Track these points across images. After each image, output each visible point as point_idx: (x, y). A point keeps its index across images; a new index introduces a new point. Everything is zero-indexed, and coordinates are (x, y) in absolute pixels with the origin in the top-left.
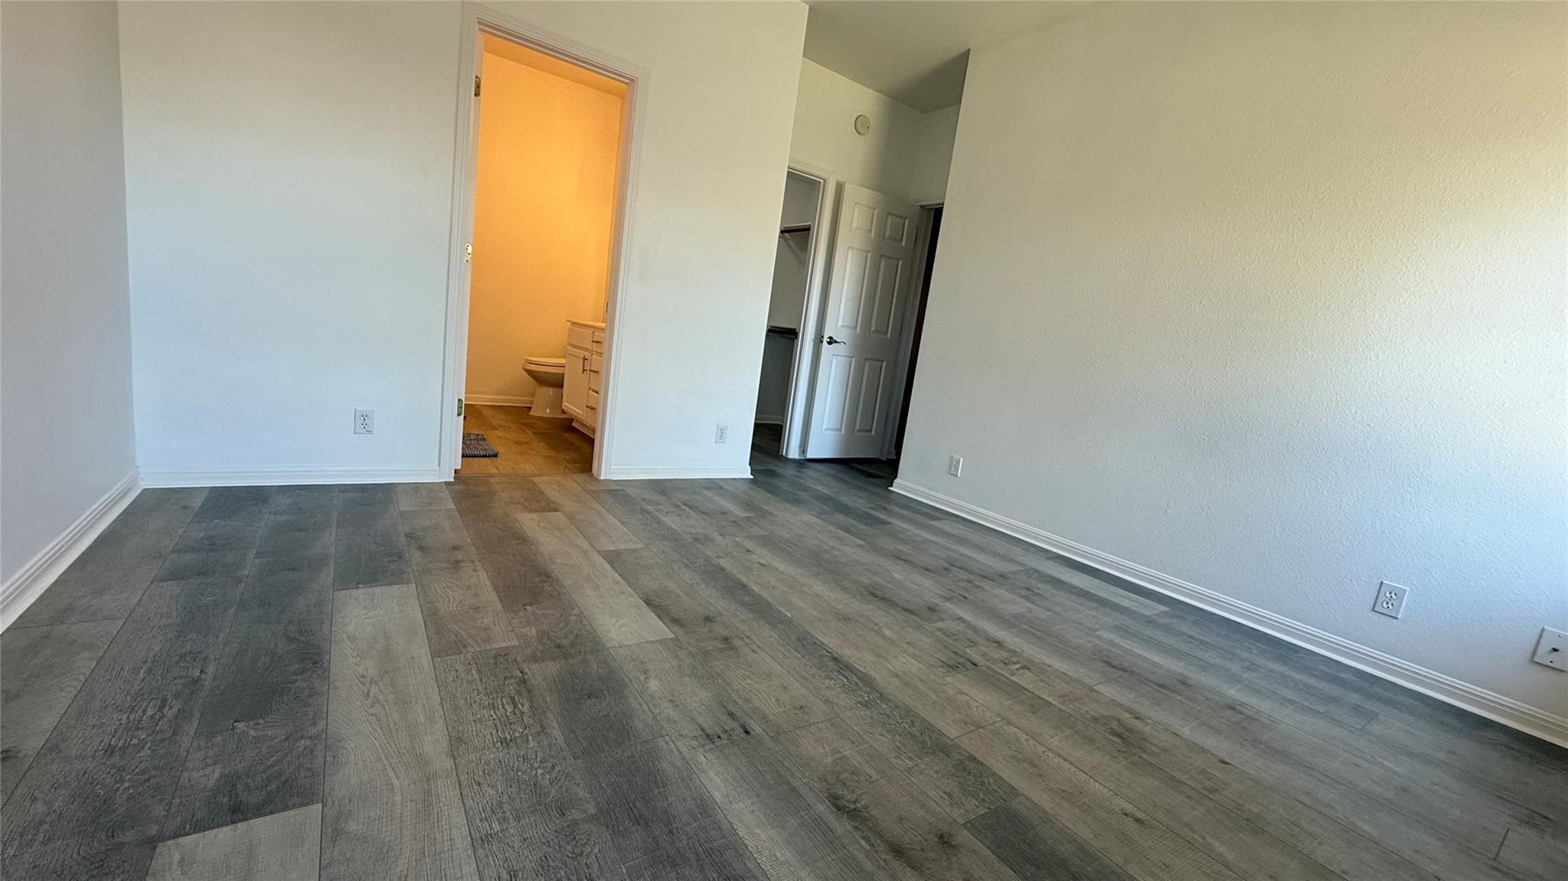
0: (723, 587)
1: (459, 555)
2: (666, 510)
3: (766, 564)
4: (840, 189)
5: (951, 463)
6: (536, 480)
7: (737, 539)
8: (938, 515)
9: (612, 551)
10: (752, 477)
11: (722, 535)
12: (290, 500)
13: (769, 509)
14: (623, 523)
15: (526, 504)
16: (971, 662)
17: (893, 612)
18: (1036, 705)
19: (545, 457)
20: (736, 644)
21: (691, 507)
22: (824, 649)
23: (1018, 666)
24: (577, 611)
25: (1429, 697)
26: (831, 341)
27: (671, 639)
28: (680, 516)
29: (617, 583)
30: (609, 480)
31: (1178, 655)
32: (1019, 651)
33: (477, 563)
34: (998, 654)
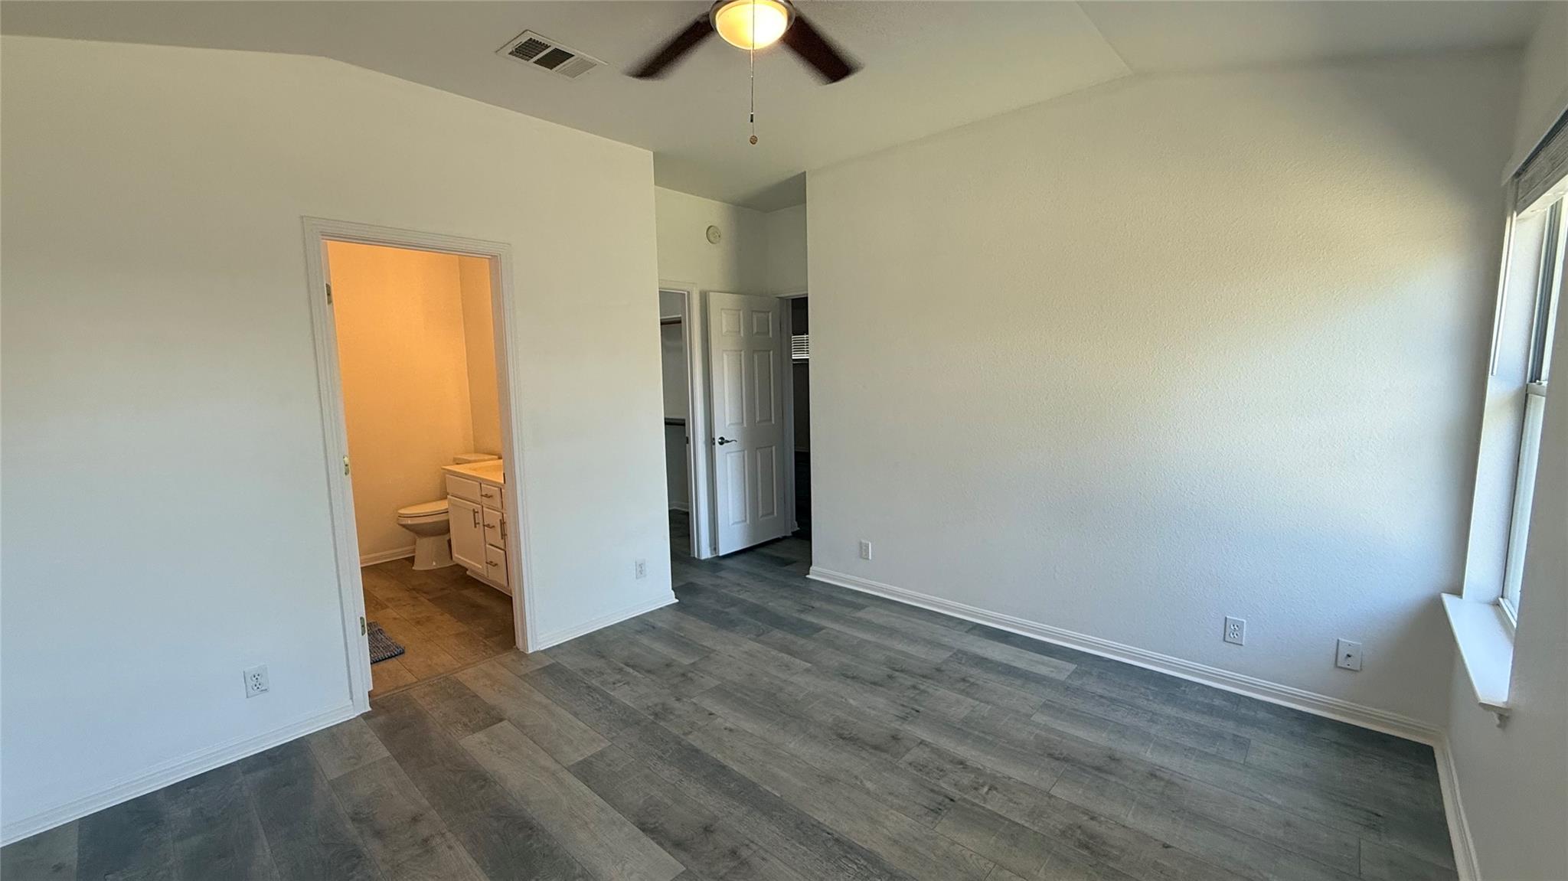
0: (704, 777)
1: (424, 830)
2: (612, 680)
3: (733, 727)
4: (704, 298)
5: (861, 548)
6: (461, 676)
7: (694, 700)
8: (860, 601)
9: (581, 761)
10: (677, 601)
11: (678, 700)
12: (189, 810)
13: (708, 643)
14: (576, 714)
15: (466, 720)
16: (949, 798)
17: (864, 754)
18: (1014, 834)
19: (458, 635)
20: (745, 856)
21: (633, 667)
22: (824, 831)
23: (986, 789)
24: (578, 870)
25: (1280, 707)
26: (723, 441)
27: (683, 873)
28: (628, 683)
29: (602, 810)
30: (538, 652)
31: (1099, 723)
32: (981, 768)
33: (449, 835)
34: (967, 779)
